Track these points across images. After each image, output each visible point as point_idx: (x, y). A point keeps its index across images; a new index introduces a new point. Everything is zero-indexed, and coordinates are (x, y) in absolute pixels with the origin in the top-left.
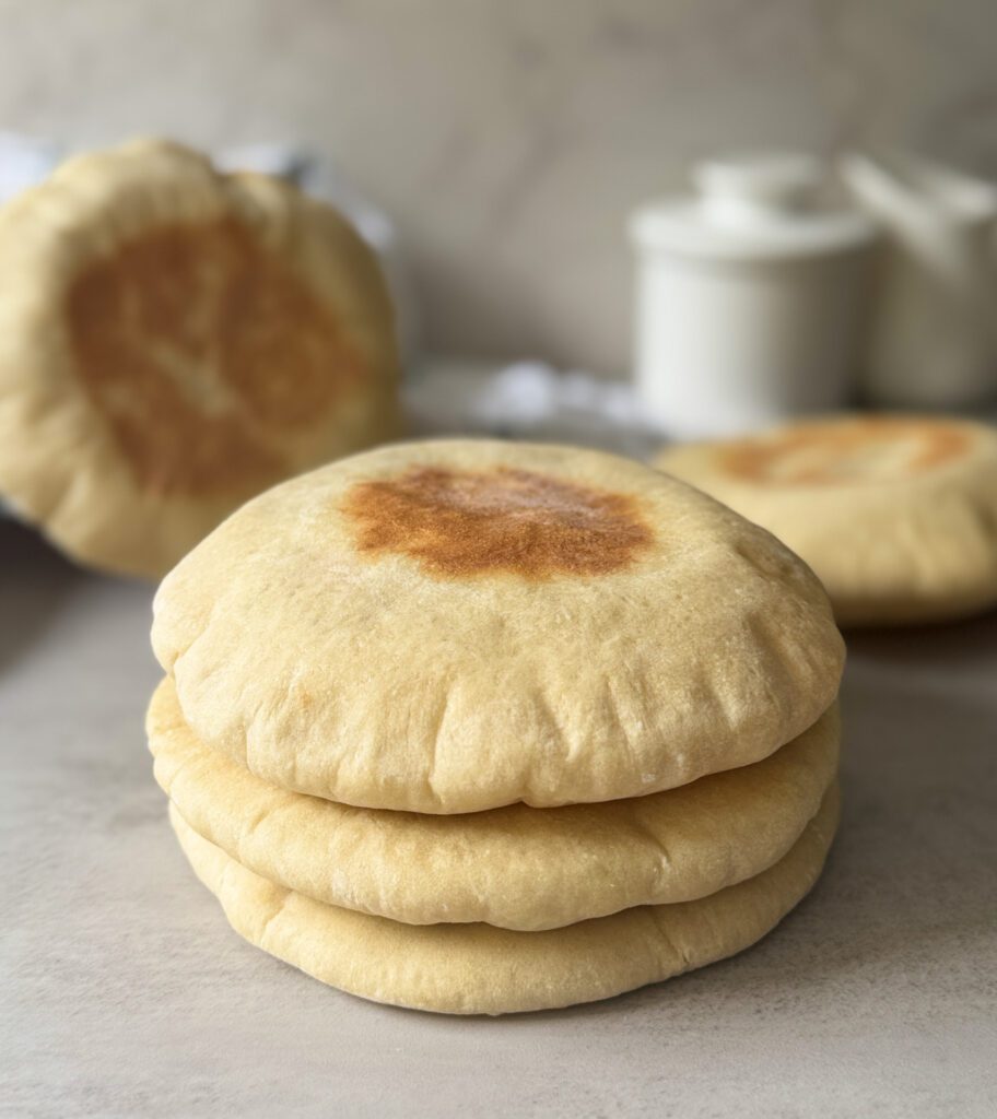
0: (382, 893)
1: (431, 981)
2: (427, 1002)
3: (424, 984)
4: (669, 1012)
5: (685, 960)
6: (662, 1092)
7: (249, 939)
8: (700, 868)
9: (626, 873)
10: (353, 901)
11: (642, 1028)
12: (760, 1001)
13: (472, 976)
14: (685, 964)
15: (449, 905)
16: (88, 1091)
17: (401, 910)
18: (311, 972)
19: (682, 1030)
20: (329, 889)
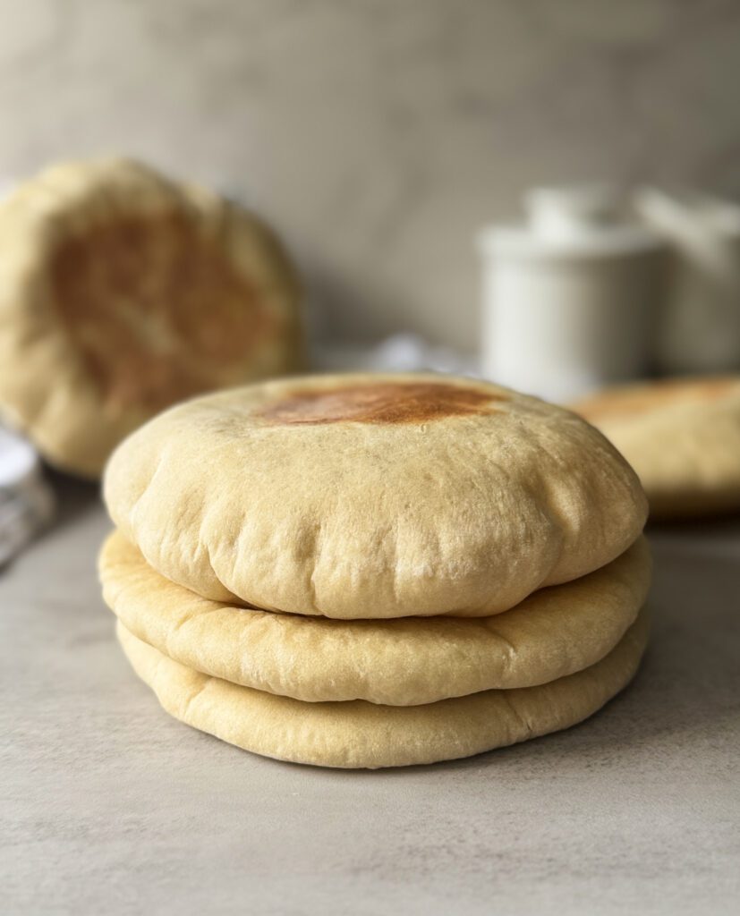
0: (281, 671)
1: (322, 739)
2: (319, 756)
3: (317, 742)
4: (515, 767)
5: (529, 728)
6: (511, 823)
7: (176, 715)
8: (542, 657)
9: (480, 658)
10: (258, 679)
11: (494, 777)
12: (589, 758)
13: (355, 735)
14: (528, 731)
15: (335, 680)
16: (39, 825)
17: (297, 685)
18: (225, 737)
19: (526, 779)
20: (239, 670)
